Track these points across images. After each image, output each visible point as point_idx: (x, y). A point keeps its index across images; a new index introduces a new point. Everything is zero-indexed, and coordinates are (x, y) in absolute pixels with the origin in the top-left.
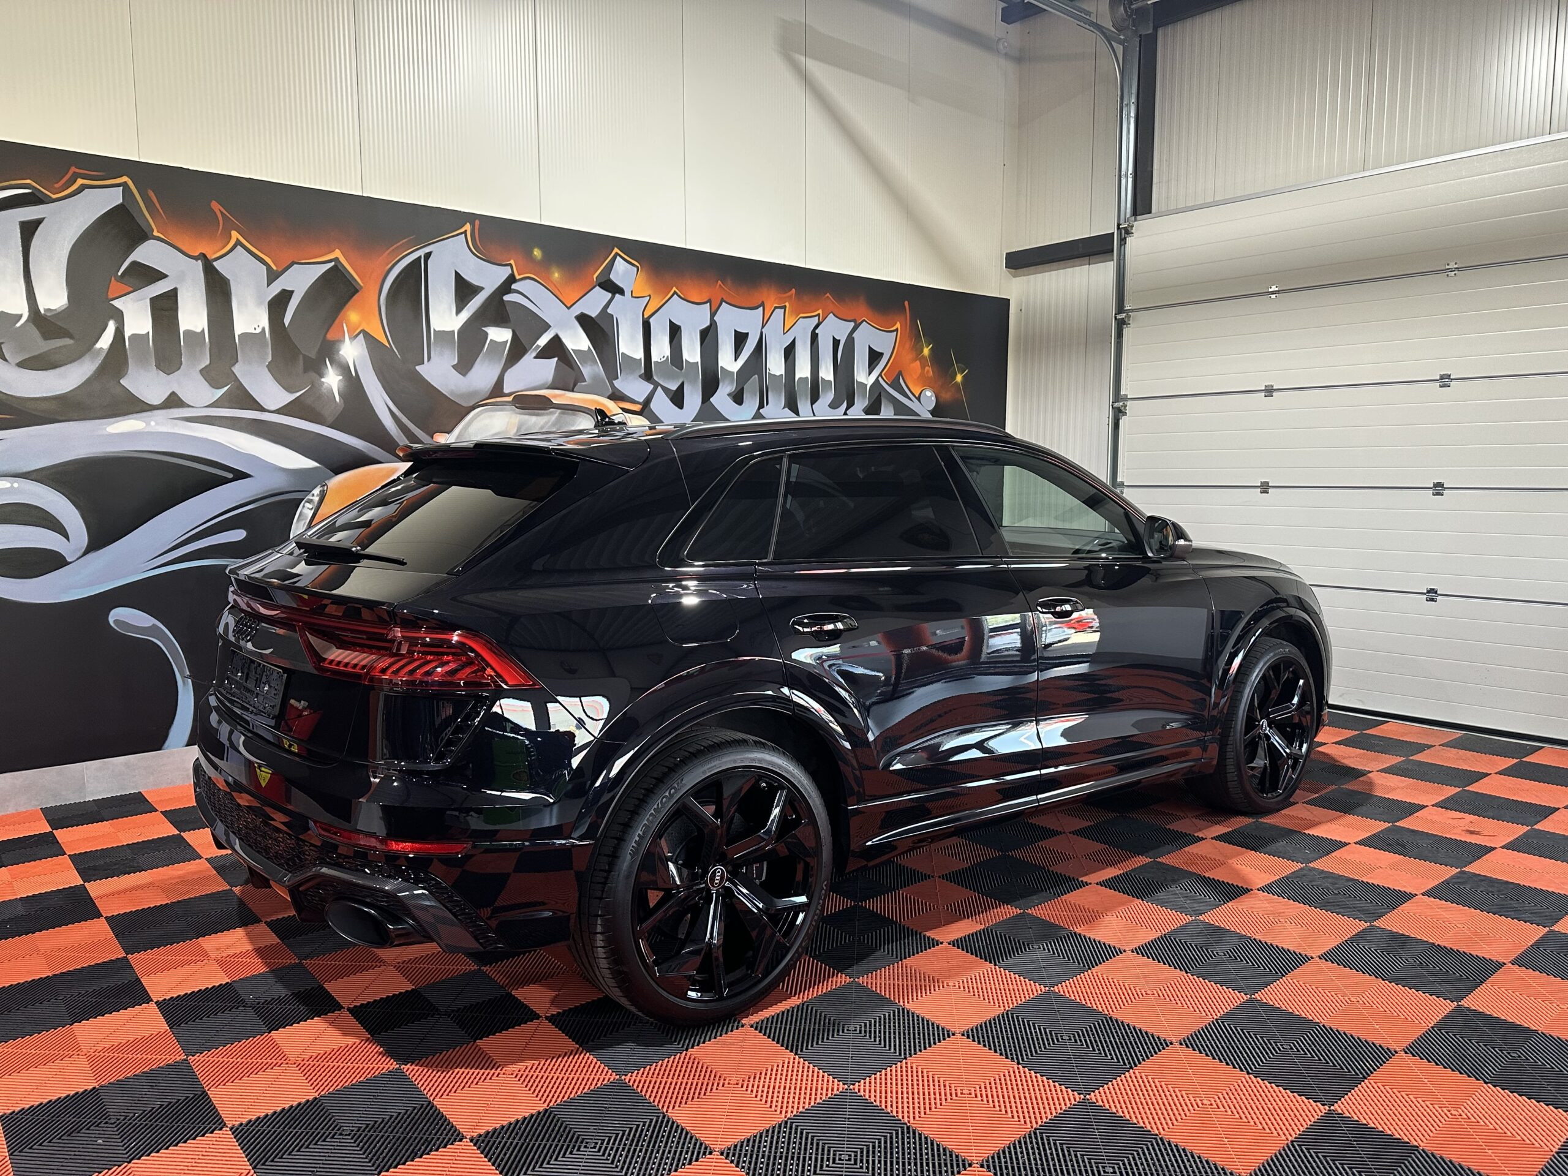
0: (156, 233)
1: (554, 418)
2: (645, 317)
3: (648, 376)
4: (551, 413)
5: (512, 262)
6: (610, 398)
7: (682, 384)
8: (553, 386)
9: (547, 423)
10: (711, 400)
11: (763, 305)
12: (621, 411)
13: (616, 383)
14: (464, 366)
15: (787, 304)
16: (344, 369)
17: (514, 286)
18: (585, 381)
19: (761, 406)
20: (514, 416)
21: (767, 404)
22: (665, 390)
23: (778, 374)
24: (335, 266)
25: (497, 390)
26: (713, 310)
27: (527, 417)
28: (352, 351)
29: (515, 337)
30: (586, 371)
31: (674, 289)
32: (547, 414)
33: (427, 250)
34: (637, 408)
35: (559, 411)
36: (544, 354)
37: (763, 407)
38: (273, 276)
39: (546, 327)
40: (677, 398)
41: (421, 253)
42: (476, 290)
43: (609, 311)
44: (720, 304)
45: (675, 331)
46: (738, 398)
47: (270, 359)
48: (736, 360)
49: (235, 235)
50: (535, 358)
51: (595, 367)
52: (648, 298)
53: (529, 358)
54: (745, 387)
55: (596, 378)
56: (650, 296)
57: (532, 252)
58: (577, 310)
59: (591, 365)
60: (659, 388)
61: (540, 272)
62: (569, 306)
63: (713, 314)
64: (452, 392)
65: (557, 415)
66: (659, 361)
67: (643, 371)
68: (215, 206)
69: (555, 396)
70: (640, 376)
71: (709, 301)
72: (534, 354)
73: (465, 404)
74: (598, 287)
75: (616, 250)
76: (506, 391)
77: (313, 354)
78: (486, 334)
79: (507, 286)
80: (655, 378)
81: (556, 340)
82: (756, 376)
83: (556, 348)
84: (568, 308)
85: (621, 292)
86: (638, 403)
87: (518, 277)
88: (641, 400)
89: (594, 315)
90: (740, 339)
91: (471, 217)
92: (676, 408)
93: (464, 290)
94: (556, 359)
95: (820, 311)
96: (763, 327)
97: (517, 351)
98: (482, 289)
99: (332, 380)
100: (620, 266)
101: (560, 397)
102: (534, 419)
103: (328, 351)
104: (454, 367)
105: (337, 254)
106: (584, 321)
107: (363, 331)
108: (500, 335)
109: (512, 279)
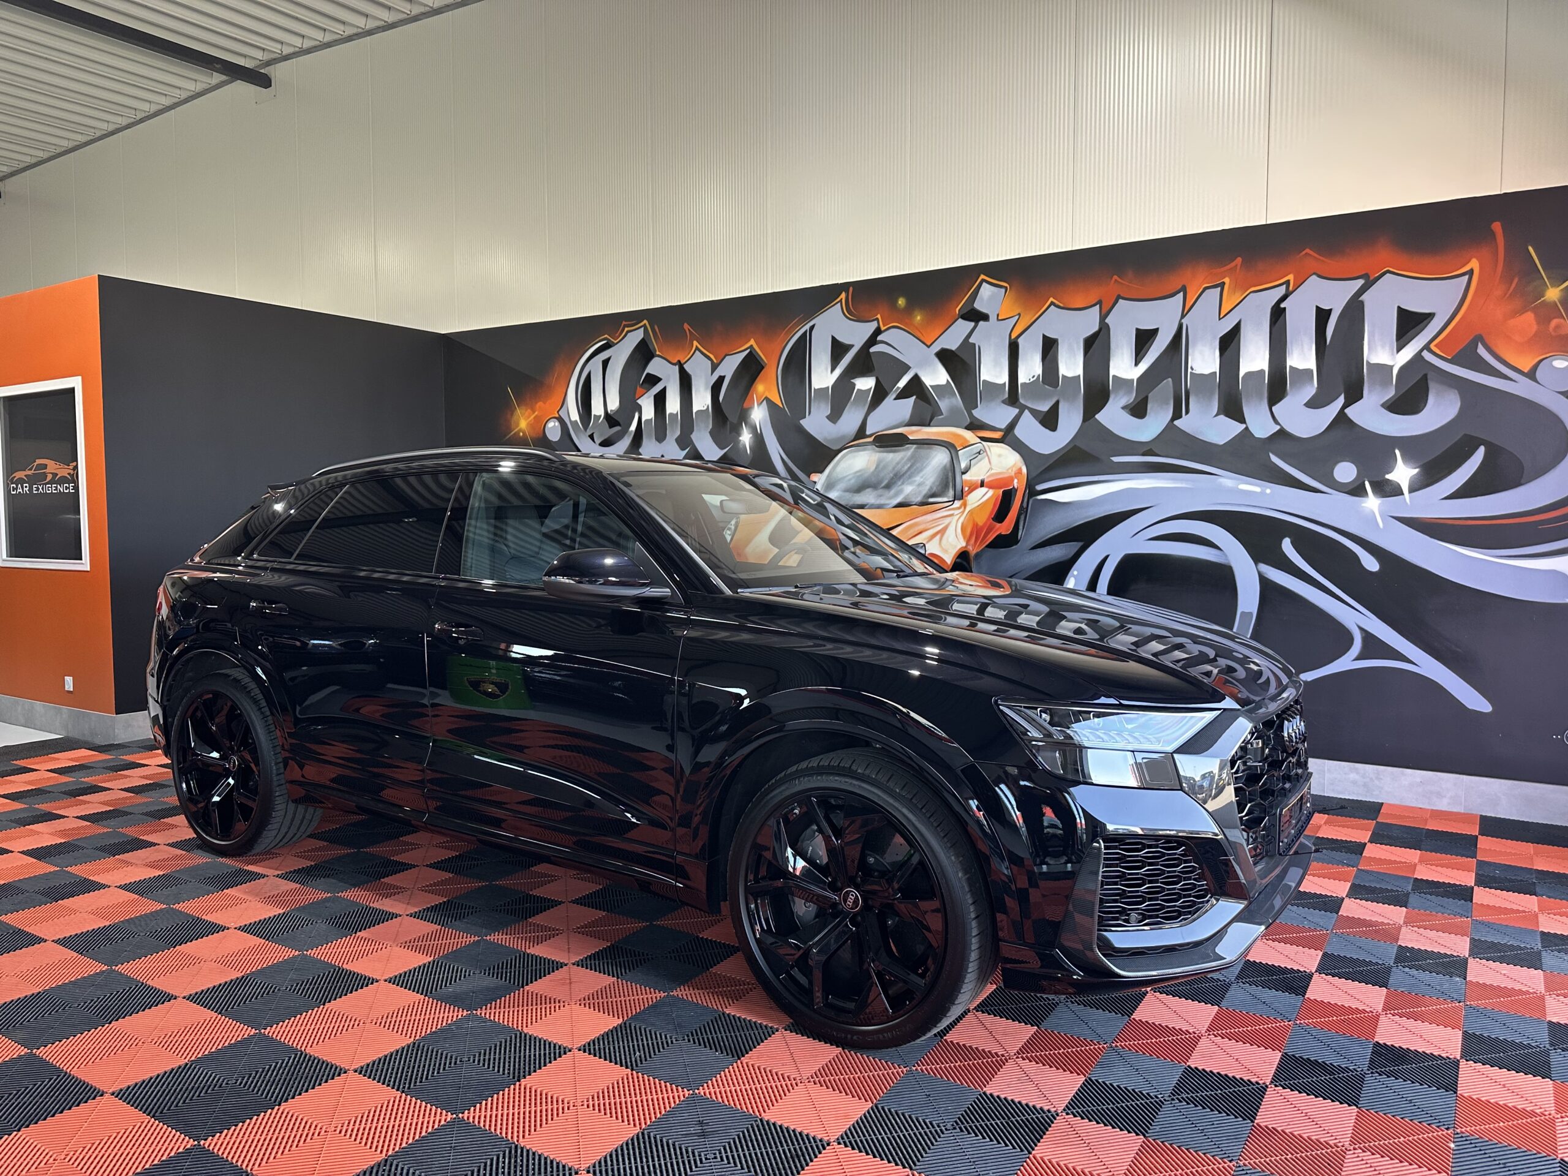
0: (658, 353)
1: (909, 453)
2: (1013, 337)
3: (1013, 399)
4: (908, 449)
5: (879, 316)
6: (968, 428)
7: (1057, 403)
8: (910, 424)
9: (902, 459)
10: (1097, 416)
11: (1184, 289)
12: (979, 440)
13: (975, 412)
14: (834, 417)
15: (1227, 280)
16: (753, 429)
17: (879, 338)
18: (942, 414)
19: (1177, 415)
20: (874, 454)
21: (1187, 412)
22: (1034, 412)
23: (1207, 372)
24: (750, 352)
25: (861, 433)
26: (1104, 312)
27: (885, 454)
28: (759, 414)
29: (878, 383)
30: (944, 405)
31: (1051, 299)
32: (903, 450)
33: (811, 324)
34: (997, 435)
35: (915, 446)
36: (903, 394)
37: (1181, 417)
38: (714, 367)
39: (906, 368)
40: (1050, 420)
41: (807, 327)
42: (847, 348)
43: (971, 340)
44: (1116, 302)
45: (1049, 347)
46: (1138, 410)
47: (711, 427)
48: (1136, 364)
49: (695, 343)
50: (895, 399)
51: (953, 400)
52: (1017, 317)
53: (889, 400)
54: (1150, 395)
55: (953, 411)
56: (1019, 314)
57: (897, 302)
58: (936, 347)
59: (949, 398)
60: (1026, 411)
61: (902, 320)
62: (929, 344)
63: (1103, 317)
64: (825, 439)
65: (912, 450)
66: (1028, 382)
67: (1007, 396)
68: (686, 326)
69: (912, 433)
70: (1004, 402)
71: (1100, 302)
72: (894, 396)
73: (835, 447)
74: (960, 320)
75: (982, 277)
76: (868, 433)
77: (735, 421)
78: (854, 385)
79: (872, 340)
80: (1022, 401)
81: (916, 379)
82: (1170, 379)
83: (916, 387)
84: (928, 347)
85: (985, 317)
86: (1000, 430)
87: (883, 328)
88: (1003, 426)
89: (954, 347)
90: (1144, 339)
91: (845, 287)
92: (1047, 431)
93: (838, 349)
94: (914, 397)
95: (1291, 277)
96: (1183, 316)
97: (879, 395)
98: (853, 346)
99: (746, 438)
100: (986, 291)
101: (917, 433)
102: (891, 456)
103: (743, 416)
104: (828, 417)
105: (752, 342)
106: (945, 356)
107: (767, 399)
108: (865, 384)
109: (878, 332)
